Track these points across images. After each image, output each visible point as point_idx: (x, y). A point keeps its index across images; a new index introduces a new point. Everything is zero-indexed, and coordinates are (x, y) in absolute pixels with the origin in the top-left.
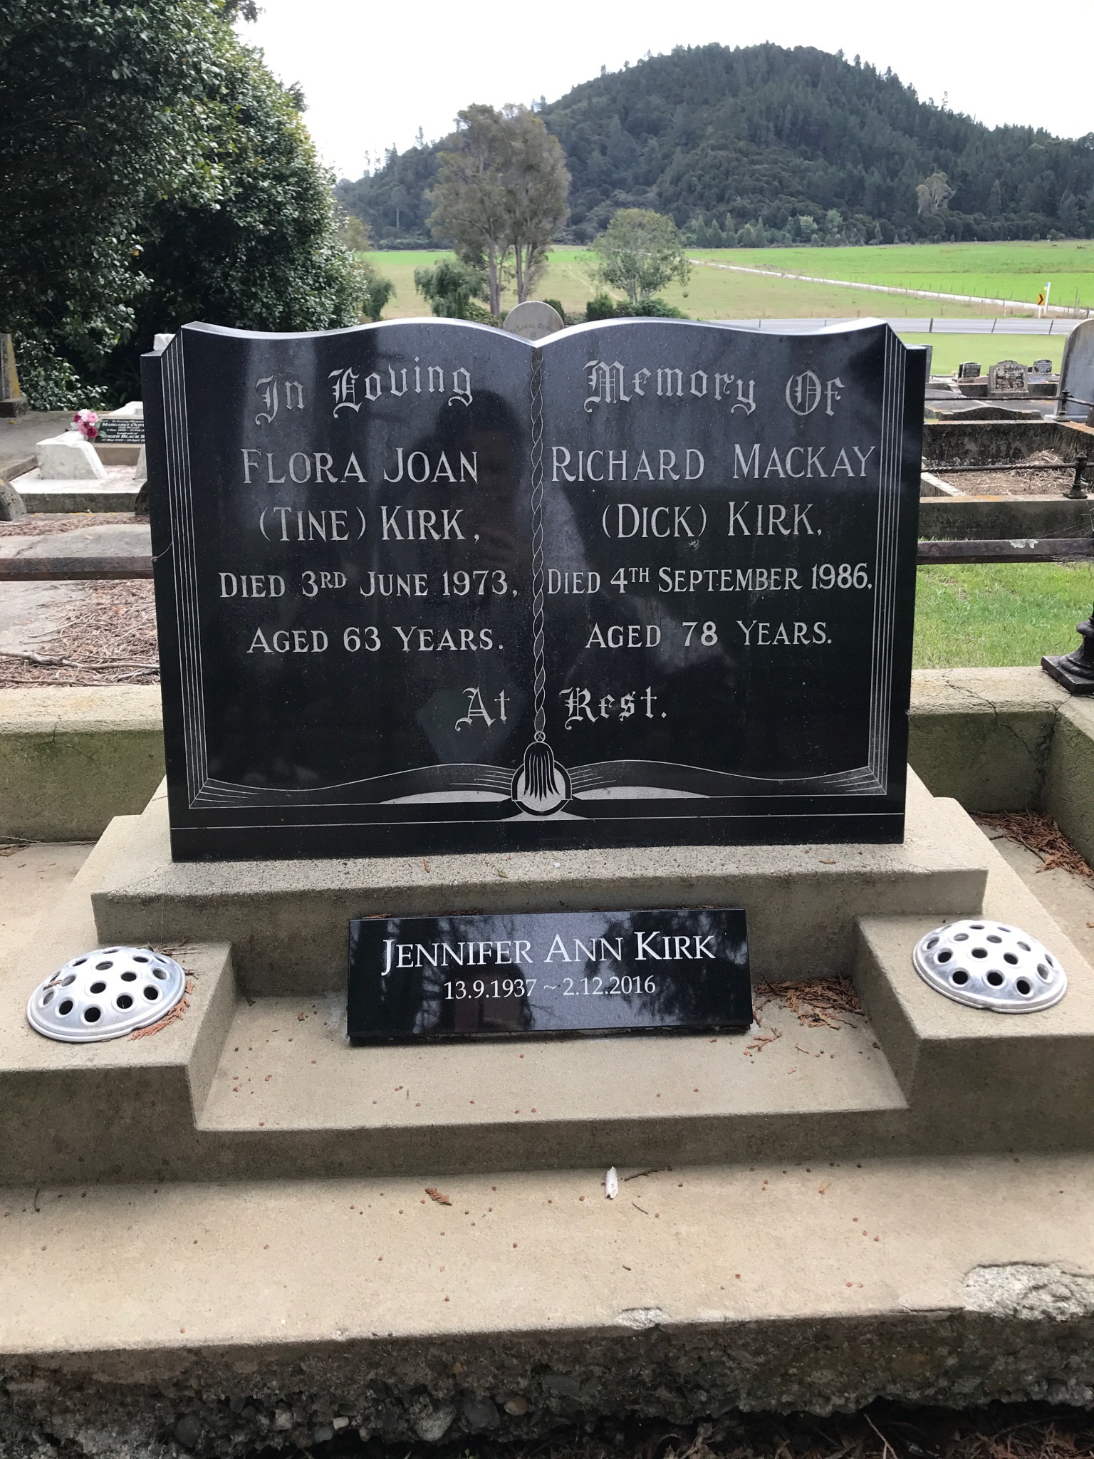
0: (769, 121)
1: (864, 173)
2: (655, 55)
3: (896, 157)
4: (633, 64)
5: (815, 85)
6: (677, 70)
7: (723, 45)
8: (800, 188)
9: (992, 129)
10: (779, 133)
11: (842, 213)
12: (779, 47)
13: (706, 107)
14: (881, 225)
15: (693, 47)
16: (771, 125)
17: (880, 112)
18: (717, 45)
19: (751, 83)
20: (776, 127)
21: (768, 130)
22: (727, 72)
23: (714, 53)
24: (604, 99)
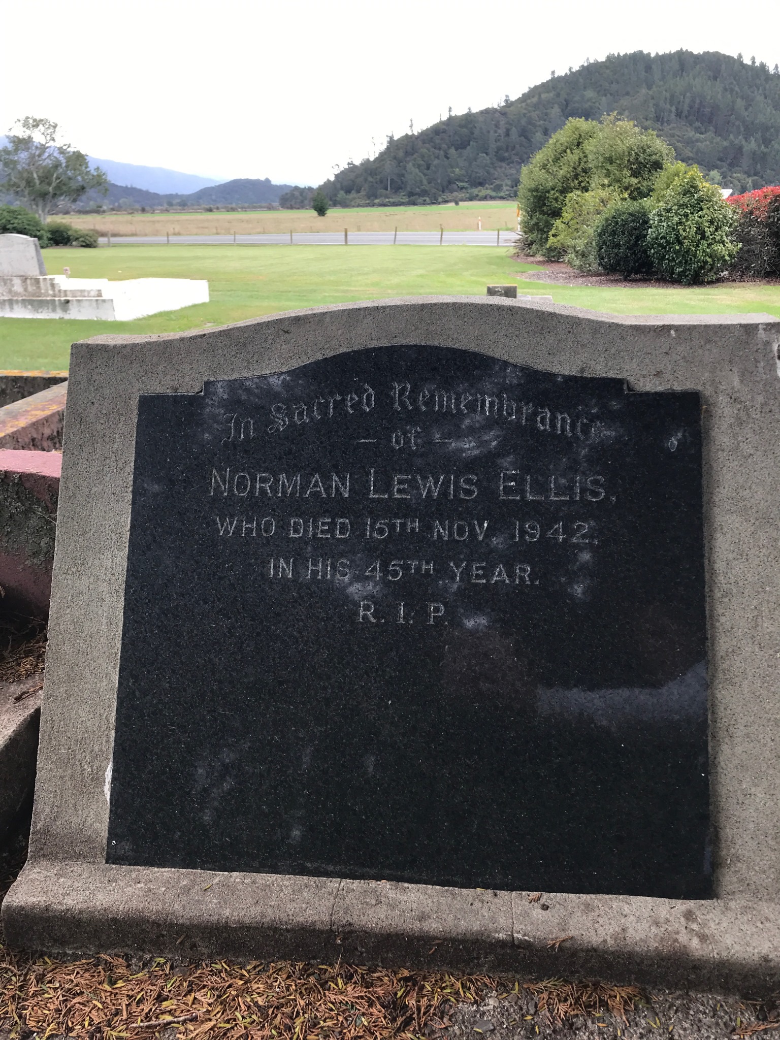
0: (671, 106)
1: (744, 142)
2: (592, 61)
3: (772, 130)
4: (576, 68)
5: (715, 78)
6: (608, 71)
7: (645, 52)
8: (691, 155)
10: (679, 114)
11: (722, 174)
12: (691, 53)
13: (627, 97)
14: (753, 181)
15: (622, 55)
16: (673, 109)
17: (766, 98)
18: (641, 52)
19: (663, 78)
20: (677, 109)
21: (670, 111)
22: (646, 72)
23: (638, 60)
24: (551, 95)
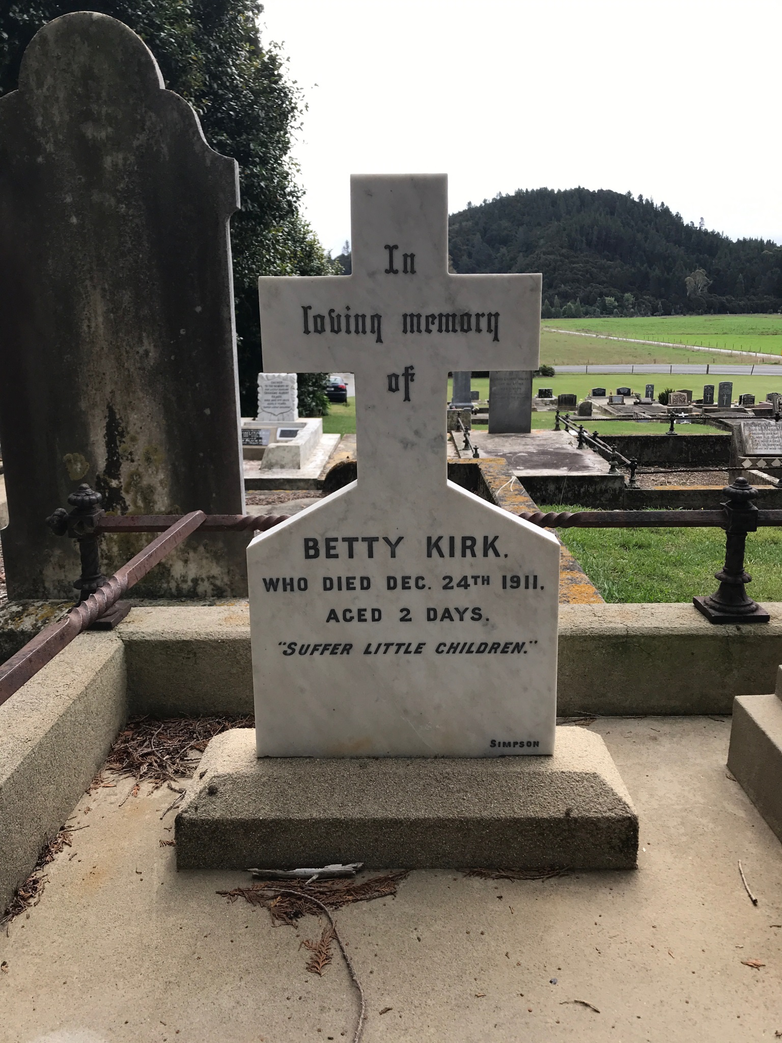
0: (582, 237)
1: (648, 269)
2: (504, 195)
3: (670, 259)
4: (490, 200)
5: (612, 213)
6: (519, 204)
7: (549, 189)
8: (605, 279)
9: (735, 241)
10: (589, 243)
11: (635, 296)
12: (588, 190)
13: (539, 227)
14: (662, 303)
15: (530, 190)
16: (584, 239)
17: (657, 231)
18: (546, 189)
19: (569, 213)
20: (587, 240)
21: (582, 241)
22: (553, 206)
23: (543, 194)
24: (470, 223)
